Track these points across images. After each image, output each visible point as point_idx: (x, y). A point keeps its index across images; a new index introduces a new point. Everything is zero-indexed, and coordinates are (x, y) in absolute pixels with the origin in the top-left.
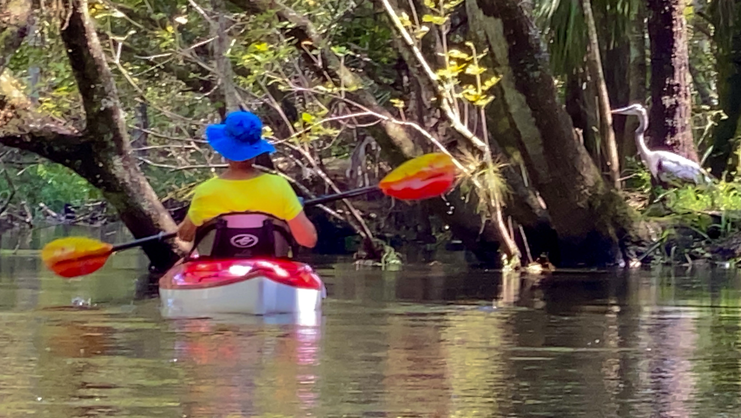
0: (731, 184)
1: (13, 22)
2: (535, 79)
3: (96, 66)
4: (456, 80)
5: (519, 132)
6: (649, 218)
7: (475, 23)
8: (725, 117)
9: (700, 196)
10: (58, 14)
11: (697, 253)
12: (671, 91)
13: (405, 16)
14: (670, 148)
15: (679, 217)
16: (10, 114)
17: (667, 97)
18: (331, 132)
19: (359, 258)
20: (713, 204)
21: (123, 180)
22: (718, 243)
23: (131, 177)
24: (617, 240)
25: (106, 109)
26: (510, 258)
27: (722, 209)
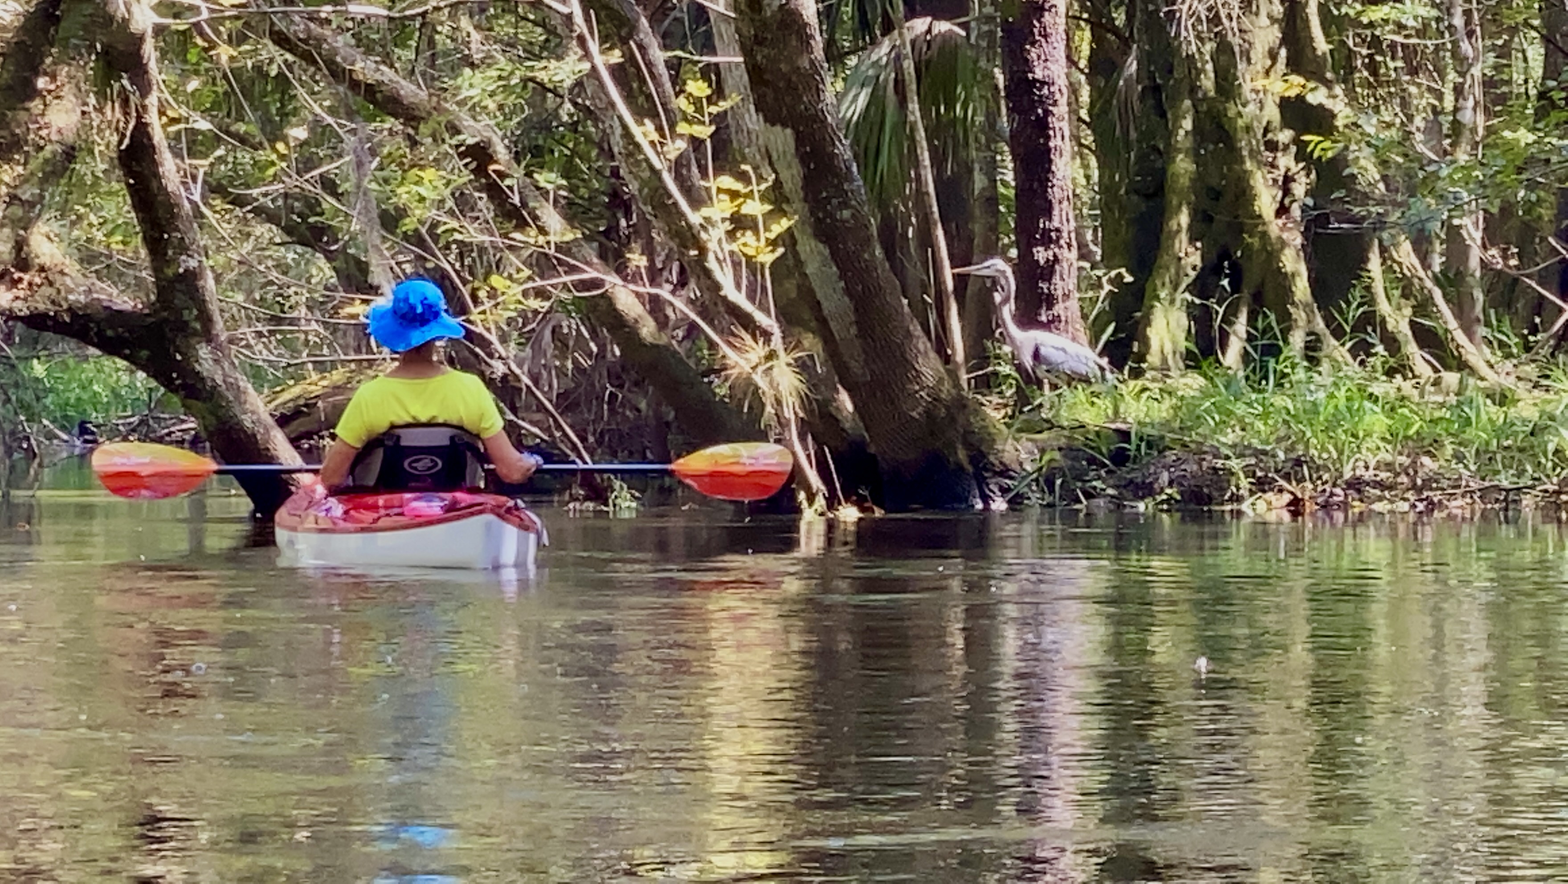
0: (1140, 383)
1: (54, 137)
2: (843, 221)
3: (170, 206)
4: (727, 223)
5: (818, 303)
6: (1018, 436)
7: (740, 137)
8: (1129, 279)
9: (1095, 400)
10: (113, 126)
11: (1095, 488)
12: (1047, 240)
13: (649, 125)
14: (1047, 326)
15: (1066, 433)
16: (38, 280)
17: (1040, 249)
18: (534, 303)
19: (574, 499)
20: (1116, 412)
21: (213, 380)
22: (1125, 473)
23: (225, 375)
24: (970, 469)
25: (186, 270)
26: (811, 499)
27: (1130, 420)
